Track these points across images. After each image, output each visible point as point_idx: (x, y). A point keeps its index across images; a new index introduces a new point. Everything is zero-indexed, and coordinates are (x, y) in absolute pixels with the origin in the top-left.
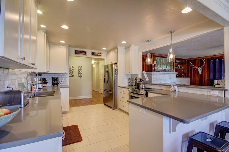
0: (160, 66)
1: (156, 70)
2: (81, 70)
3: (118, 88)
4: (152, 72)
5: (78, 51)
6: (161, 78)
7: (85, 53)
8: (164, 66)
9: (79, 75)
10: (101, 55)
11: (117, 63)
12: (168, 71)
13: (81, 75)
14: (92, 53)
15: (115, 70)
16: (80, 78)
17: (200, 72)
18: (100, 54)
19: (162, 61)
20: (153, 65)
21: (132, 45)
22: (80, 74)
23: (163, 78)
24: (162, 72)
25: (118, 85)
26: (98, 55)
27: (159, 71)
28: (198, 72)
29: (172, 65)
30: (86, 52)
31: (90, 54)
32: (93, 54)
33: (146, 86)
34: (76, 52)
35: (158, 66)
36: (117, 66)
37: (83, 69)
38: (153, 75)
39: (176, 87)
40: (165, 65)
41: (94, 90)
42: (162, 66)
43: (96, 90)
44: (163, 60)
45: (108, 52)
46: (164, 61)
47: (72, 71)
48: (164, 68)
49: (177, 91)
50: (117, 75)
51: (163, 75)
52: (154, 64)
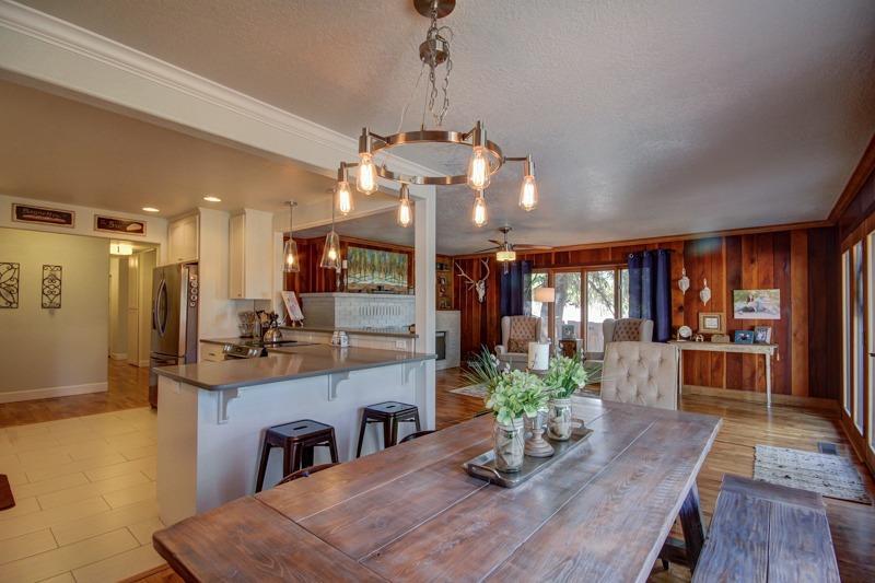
0: (363, 274)
1: (349, 288)
2: (53, 279)
3: (200, 344)
4: (335, 294)
5: (30, 209)
6: (364, 313)
7: (66, 218)
8: (376, 274)
9: (46, 300)
10: (141, 231)
11: (196, 264)
12: (391, 291)
13: (57, 300)
14: (100, 219)
15: (190, 284)
16: (52, 314)
17: (481, 294)
18: (139, 227)
19: (369, 260)
20: (339, 271)
21: (246, 210)
22: (51, 297)
23: (375, 311)
24: (367, 295)
25: (200, 337)
26: (128, 228)
27: (360, 291)
28: (477, 295)
29: (405, 272)
30: (70, 215)
31: (92, 223)
32: (104, 223)
33: (284, 336)
34: (22, 213)
35: (358, 276)
36: (197, 273)
37: (66, 276)
38: (336, 304)
39: (343, 333)
40: (380, 272)
41: (134, 362)
42: (369, 273)
43: (141, 362)
44: (373, 256)
45: (172, 220)
46: (376, 261)
47: (9, 283)
48: (377, 282)
49: (344, 344)
50: (197, 302)
51: (373, 304)
52: (342, 270)
